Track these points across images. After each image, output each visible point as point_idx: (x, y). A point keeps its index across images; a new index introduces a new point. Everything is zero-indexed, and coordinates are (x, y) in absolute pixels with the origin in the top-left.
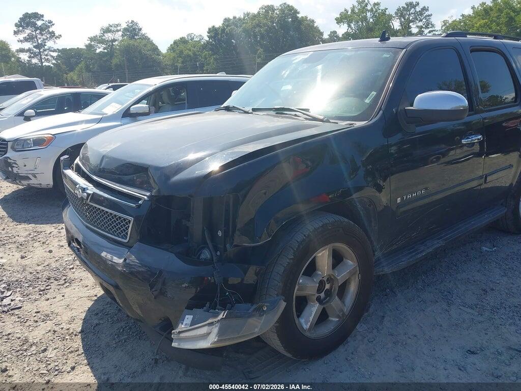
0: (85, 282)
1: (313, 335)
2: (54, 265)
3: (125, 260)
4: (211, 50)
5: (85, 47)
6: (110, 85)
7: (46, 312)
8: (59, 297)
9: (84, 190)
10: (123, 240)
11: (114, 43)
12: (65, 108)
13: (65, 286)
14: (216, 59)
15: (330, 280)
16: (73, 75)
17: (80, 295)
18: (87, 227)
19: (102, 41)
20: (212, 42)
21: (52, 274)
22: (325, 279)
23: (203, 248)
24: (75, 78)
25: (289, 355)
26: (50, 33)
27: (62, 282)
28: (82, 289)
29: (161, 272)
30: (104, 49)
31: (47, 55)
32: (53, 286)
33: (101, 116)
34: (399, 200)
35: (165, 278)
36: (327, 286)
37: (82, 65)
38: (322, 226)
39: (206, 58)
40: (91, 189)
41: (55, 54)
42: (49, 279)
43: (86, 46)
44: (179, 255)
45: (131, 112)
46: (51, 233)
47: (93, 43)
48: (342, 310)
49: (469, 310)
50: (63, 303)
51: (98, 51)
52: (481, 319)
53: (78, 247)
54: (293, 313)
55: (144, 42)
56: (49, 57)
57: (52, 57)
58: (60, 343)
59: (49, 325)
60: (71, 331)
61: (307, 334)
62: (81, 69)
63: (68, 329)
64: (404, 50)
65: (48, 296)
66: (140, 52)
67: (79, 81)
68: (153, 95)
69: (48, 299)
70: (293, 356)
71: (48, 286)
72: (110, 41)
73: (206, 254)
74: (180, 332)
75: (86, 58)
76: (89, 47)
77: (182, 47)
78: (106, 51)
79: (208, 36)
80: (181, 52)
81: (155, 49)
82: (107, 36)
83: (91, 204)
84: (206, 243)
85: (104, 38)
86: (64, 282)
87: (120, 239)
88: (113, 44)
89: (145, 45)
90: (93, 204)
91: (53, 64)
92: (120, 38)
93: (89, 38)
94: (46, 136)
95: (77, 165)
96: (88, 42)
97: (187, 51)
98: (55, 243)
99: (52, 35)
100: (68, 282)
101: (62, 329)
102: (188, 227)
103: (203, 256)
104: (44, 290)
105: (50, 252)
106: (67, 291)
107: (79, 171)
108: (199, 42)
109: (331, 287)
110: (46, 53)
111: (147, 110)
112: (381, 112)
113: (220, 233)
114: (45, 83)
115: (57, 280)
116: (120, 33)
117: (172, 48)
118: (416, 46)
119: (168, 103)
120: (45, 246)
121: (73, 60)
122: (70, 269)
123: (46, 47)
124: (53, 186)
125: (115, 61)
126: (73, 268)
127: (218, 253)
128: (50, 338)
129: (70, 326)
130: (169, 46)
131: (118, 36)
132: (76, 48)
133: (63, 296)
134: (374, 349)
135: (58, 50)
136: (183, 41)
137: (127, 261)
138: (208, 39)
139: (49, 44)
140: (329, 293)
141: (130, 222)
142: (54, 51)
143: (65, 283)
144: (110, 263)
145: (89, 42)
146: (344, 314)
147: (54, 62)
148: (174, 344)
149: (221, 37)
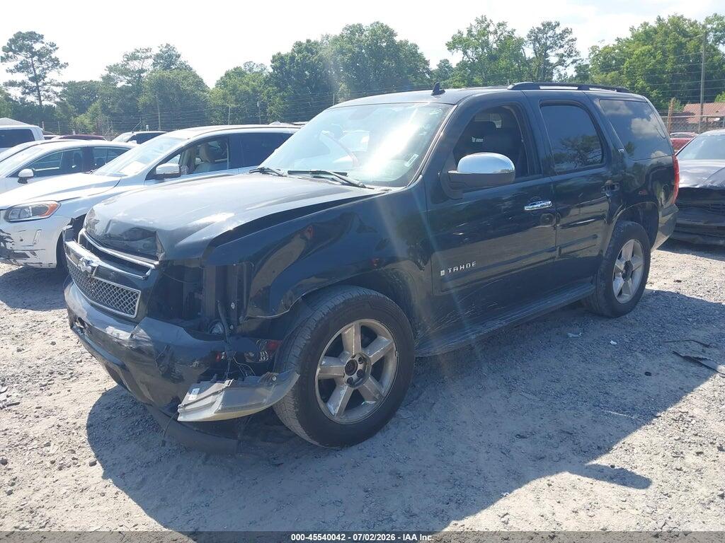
0: (96, 376)
1: (344, 420)
2: (57, 358)
3: (132, 335)
4: (277, 84)
5: (101, 80)
6: (135, 133)
7: (48, 408)
8: (64, 392)
9: (88, 263)
10: (131, 316)
11: (142, 75)
12: (73, 167)
13: (71, 380)
14: (283, 98)
15: (363, 360)
16: (84, 119)
17: (89, 389)
18: (92, 305)
19: (125, 72)
20: (277, 75)
21: (56, 368)
22: (356, 359)
23: (216, 323)
24: (87, 121)
25: (316, 443)
26: (52, 60)
27: (67, 376)
28: (91, 383)
29: (168, 346)
30: (129, 82)
31: (47, 91)
32: (56, 381)
33: (118, 179)
34: (443, 273)
35: (173, 354)
36: (360, 367)
37: (97, 104)
38: (344, 302)
39: (269, 97)
40: (97, 262)
41: (59, 90)
42: (52, 373)
43: (103, 78)
44: (188, 330)
45: (157, 173)
46: (54, 322)
47: (112, 74)
48: (378, 392)
49: (531, 396)
50: (68, 398)
51: (119, 85)
52: (541, 404)
53: (82, 327)
54: (316, 397)
55: (184, 74)
56: (50, 93)
57: (55, 93)
58: (65, 437)
59: (53, 420)
60: (78, 425)
61: (336, 419)
62: (96, 109)
63: (75, 424)
64: (456, 106)
65: (50, 392)
66: (178, 87)
67: (92, 126)
68: (187, 151)
69: (51, 394)
70: (320, 444)
71: (51, 380)
72: (137, 72)
73: (219, 329)
74: (185, 406)
75: (102, 94)
76: (107, 79)
77: (235, 81)
78: (130, 85)
79: (271, 66)
80: (235, 88)
81: (199, 83)
82: (132, 65)
83: (96, 278)
84: (219, 317)
85: (128, 67)
86: (69, 376)
87: (128, 315)
88: (140, 76)
89: (185, 78)
90: (98, 278)
91: (56, 103)
92: (151, 69)
93: (107, 67)
94: (48, 203)
95: (82, 236)
96: (105, 73)
97: (244, 86)
98: (59, 333)
99: (56, 63)
100: (74, 376)
101: (68, 423)
102: (200, 300)
103: (215, 331)
104: (46, 385)
105: (53, 343)
106: (73, 386)
107: (84, 243)
108: (260, 73)
109: (364, 368)
110: (46, 87)
111: (177, 171)
112: (421, 176)
113: (233, 306)
114: (46, 129)
115: (62, 374)
116: (151, 61)
117: (222, 83)
118: (469, 101)
119: (207, 161)
120: (47, 337)
121: (84, 97)
122: (78, 362)
123: (47, 80)
124: (57, 265)
125: (142, 99)
126: (81, 361)
127: (232, 327)
128: (53, 433)
129: (76, 420)
130: (219, 79)
131: (148, 64)
132: (88, 80)
133: (69, 391)
134: (416, 435)
135: (65, 85)
136: (238, 73)
137: (134, 337)
138: (271, 70)
139: (52, 75)
140: (362, 374)
141: (137, 295)
142: (58, 85)
143: (72, 377)
144: (116, 340)
145: (108, 72)
146: (381, 396)
147: (58, 100)
148: (180, 419)
149: (290, 68)
